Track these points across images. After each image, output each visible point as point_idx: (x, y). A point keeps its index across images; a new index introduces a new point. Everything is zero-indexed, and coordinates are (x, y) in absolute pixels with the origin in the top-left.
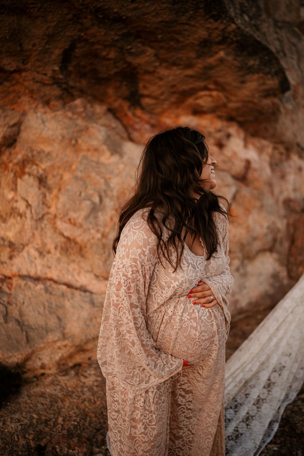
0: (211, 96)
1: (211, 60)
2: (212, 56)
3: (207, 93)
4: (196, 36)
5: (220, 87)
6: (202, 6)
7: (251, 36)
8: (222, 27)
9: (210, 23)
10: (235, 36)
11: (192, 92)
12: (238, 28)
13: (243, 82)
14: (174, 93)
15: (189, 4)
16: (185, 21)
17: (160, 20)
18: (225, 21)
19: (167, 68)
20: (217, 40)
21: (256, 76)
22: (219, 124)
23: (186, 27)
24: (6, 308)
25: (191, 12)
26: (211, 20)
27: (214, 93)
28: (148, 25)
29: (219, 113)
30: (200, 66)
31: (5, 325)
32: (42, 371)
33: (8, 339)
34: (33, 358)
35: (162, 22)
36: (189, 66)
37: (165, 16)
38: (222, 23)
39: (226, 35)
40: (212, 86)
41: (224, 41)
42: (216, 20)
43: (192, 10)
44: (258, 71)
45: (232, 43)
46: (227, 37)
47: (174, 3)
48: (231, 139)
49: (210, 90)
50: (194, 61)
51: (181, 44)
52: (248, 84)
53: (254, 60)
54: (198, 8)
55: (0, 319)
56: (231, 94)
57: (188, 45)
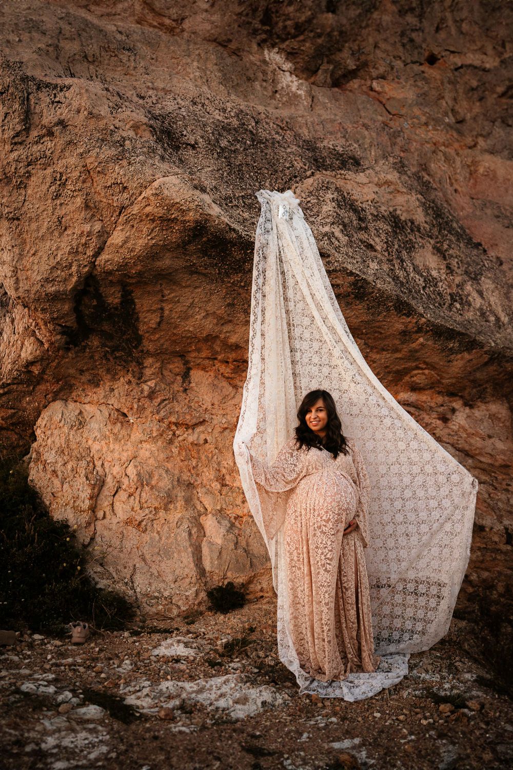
0: (423, 374)
1: (414, 345)
2: (414, 342)
3: (420, 372)
4: (395, 329)
5: (431, 366)
6: (392, 308)
7: (441, 325)
8: (415, 321)
9: (404, 319)
10: (428, 326)
11: (406, 371)
12: (429, 321)
13: (450, 361)
14: (389, 372)
15: (381, 309)
16: (381, 320)
18: (416, 317)
19: (378, 353)
20: (414, 330)
21: (460, 356)
22: (440, 399)
23: (384, 323)
26: (404, 317)
27: (426, 372)
29: (438, 389)
30: (406, 350)
31: (235, 551)
32: (261, 594)
33: (237, 563)
34: (255, 582)
36: (397, 350)
37: (364, 318)
38: (413, 318)
40: (423, 366)
41: (419, 330)
42: (408, 317)
43: (385, 312)
44: (460, 351)
45: (427, 332)
46: (422, 328)
47: (368, 309)
48: (457, 413)
49: (422, 369)
50: (400, 347)
51: (383, 335)
52: (455, 363)
53: (454, 343)
54: (389, 310)
55: (232, 546)
56: (443, 372)
57: (390, 335)
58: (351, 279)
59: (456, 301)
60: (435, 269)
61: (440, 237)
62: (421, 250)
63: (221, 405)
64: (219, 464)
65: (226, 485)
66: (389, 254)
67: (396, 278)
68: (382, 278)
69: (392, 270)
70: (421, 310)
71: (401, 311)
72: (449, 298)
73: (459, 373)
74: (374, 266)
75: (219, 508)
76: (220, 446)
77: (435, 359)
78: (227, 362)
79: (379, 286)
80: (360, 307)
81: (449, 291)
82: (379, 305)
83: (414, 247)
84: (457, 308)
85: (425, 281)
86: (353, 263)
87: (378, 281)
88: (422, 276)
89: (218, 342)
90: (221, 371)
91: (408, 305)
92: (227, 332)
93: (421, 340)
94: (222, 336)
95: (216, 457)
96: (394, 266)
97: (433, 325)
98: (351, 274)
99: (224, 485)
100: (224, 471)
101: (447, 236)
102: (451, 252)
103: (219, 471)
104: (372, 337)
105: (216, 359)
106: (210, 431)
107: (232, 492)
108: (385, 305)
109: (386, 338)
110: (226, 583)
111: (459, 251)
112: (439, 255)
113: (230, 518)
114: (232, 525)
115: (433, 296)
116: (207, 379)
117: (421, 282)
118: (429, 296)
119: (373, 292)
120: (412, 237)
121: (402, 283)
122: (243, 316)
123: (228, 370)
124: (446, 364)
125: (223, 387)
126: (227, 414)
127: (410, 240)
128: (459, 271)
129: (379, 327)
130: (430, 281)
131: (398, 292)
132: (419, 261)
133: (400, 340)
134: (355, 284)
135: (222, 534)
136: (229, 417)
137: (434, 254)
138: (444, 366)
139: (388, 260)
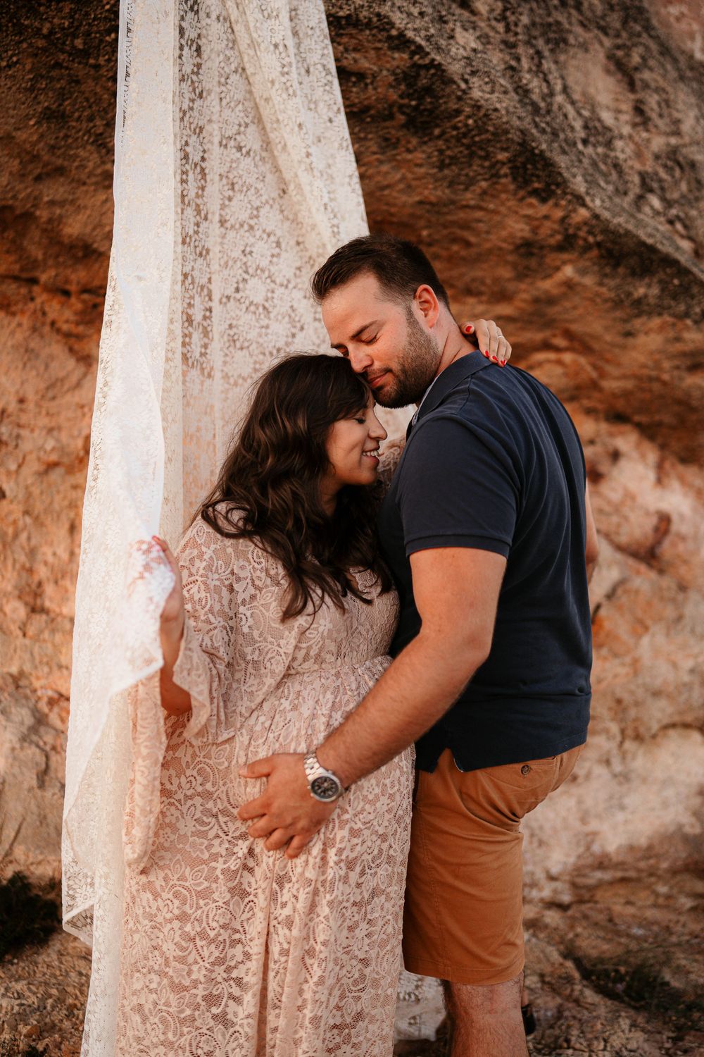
0: (559, 362)
1: (547, 285)
2: (549, 276)
3: (552, 356)
4: (504, 233)
5: (580, 344)
6: (505, 170)
7: (628, 233)
8: (559, 214)
9: (531, 205)
10: (590, 233)
11: (519, 353)
12: (596, 217)
13: (629, 334)
15: (475, 168)
16: (472, 203)
17: (417, 198)
18: (563, 203)
20: (552, 241)
21: (656, 322)
22: (590, 427)
23: (479, 214)
24: (47, 757)
25: (484, 184)
26: (533, 201)
27: (568, 357)
28: (393, 210)
29: (586, 402)
30: (524, 296)
31: (39, 793)
33: (41, 823)
35: (421, 203)
36: (503, 297)
37: (426, 192)
38: (556, 205)
39: (571, 231)
40: (560, 342)
41: (568, 243)
42: (544, 200)
43: (485, 180)
44: (659, 310)
45: (588, 248)
46: (575, 236)
47: (442, 166)
48: (623, 463)
49: (557, 349)
50: (511, 287)
51: (474, 251)
52: (641, 339)
53: (649, 286)
54: (497, 175)
55: (31, 779)
56: (607, 361)
57: (490, 252)
58: (400, 59)
59: (651, 191)
60: (608, 108)
61: (624, 34)
62: (580, 55)
63: (45, 404)
64: (32, 553)
65: (43, 610)
66: (508, 30)
67: (523, 92)
68: (487, 74)
69: (512, 68)
70: (579, 185)
71: (527, 182)
72: (637, 179)
73: (644, 366)
74: (466, 40)
75: (14, 670)
76: (39, 507)
77: (595, 325)
78: (67, 293)
79: (476, 94)
80: (419, 156)
81: (638, 166)
82: (472, 155)
83: (565, 41)
84: (652, 207)
85: (586, 127)
86: (409, 14)
87: (475, 81)
88: (580, 114)
89: (35, 234)
90: (52, 315)
91: (549, 164)
92: (52, 203)
93: (568, 271)
94: (43, 214)
95: (24, 536)
96: (518, 59)
97: (606, 230)
98: (402, 42)
99: (34, 610)
100: (42, 572)
101: (639, 35)
102: (646, 75)
103: (30, 571)
104: (444, 253)
105: (34, 281)
106: (13, 467)
107: (53, 631)
108: (487, 157)
109: (479, 258)
110: (9, 872)
111: (664, 76)
112: (619, 76)
113: (39, 698)
114: (40, 721)
115: (603, 167)
116: (13, 333)
117: (578, 124)
118: (594, 164)
119: (458, 112)
120: (562, 18)
121: (534, 105)
122: (95, 157)
123: (68, 314)
124: (619, 340)
125: (51, 357)
126: (59, 428)
127: (558, 23)
128: (660, 123)
129: (466, 226)
130: (596, 132)
131: (526, 124)
132: (575, 78)
133: (514, 266)
134: (408, 78)
135: (7, 746)
136: (64, 437)
137: (608, 72)
138: (613, 345)
139: (505, 42)
